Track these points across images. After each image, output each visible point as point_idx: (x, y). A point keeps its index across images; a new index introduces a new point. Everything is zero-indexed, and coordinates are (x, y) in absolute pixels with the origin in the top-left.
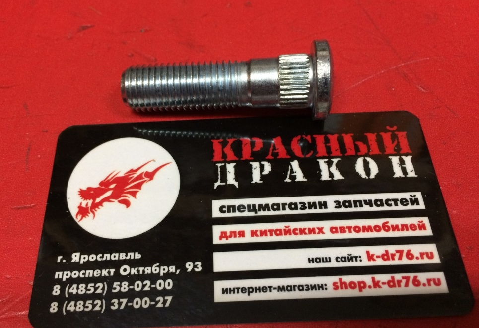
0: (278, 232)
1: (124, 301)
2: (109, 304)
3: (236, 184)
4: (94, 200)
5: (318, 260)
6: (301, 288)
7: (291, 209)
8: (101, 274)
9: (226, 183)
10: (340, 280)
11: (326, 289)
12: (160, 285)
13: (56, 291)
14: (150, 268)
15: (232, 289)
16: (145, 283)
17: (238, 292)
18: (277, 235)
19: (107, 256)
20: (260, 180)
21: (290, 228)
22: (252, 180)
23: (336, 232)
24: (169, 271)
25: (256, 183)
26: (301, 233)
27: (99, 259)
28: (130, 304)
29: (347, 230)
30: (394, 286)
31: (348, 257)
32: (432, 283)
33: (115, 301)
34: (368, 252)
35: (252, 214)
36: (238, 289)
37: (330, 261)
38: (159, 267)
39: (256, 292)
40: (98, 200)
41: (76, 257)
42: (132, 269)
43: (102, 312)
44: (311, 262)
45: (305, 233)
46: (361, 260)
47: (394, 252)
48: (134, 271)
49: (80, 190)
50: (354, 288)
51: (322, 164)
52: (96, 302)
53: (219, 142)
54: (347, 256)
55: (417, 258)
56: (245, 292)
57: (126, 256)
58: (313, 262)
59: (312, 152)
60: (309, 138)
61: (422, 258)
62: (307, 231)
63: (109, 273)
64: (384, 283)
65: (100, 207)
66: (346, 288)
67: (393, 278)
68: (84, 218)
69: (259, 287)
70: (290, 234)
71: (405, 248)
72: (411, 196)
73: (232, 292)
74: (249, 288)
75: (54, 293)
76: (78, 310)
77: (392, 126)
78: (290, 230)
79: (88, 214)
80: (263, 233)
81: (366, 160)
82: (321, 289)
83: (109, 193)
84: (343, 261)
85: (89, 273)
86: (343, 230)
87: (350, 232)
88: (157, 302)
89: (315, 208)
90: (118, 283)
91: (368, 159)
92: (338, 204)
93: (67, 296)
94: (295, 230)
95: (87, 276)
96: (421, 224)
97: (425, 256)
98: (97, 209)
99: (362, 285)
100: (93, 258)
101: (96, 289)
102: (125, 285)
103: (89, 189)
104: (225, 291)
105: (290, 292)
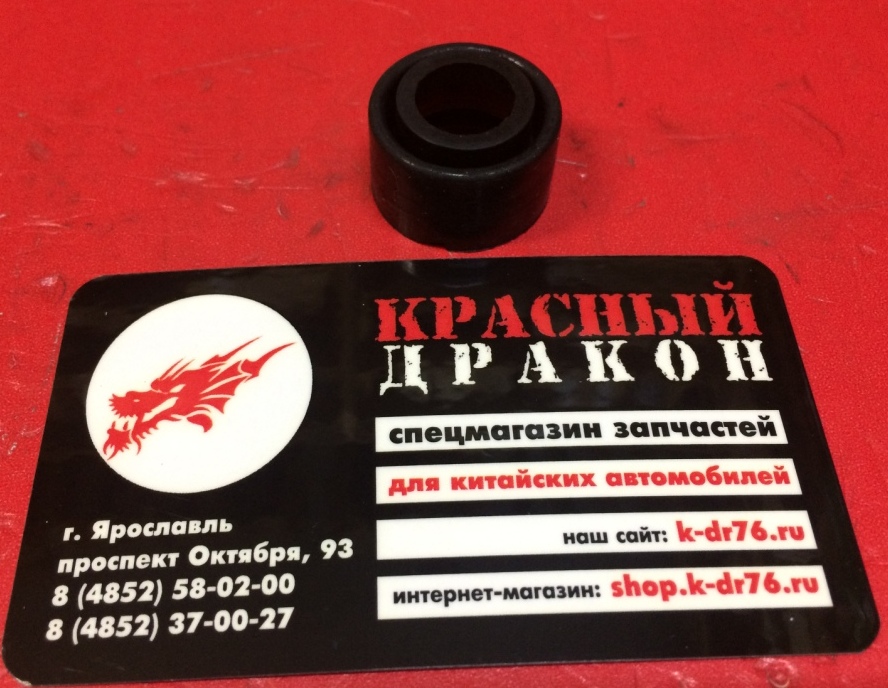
0: (505, 482)
1: (197, 616)
2: (166, 623)
3: (423, 386)
4: (140, 416)
5: (583, 538)
6: (549, 593)
7: (531, 436)
8: (151, 563)
9: (404, 384)
10: (626, 577)
11: (598, 595)
12: (269, 585)
13: (60, 596)
14: (249, 552)
15: (413, 594)
16: (239, 580)
17: (425, 600)
18: (502, 486)
19: (164, 527)
20: (470, 379)
21: (527, 474)
22: (455, 380)
23: (619, 483)
24: (287, 556)
25: (462, 384)
26: (550, 485)
27: (148, 533)
28: (208, 624)
29: (639, 479)
30: (729, 591)
31: (641, 533)
32: (801, 586)
33: (178, 617)
34: (679, 524)
35: (454, 446)
36: (425, 593)
37: (606, 541)
38: (268, 548)
39: (460, 599)
40: (148, 417)
41: (101, 529)
42: (214, 553)
43: (152, 638)
44: (570, 541)
45: (558, 485)
46: (665, 540)
47: (728, 524)
48: (217, 557)
49: (111, 397)
50: (652, 593)
51: (592, 351)
52: (138, 619)
53: (391, 305)
54: (637, 530)
55: (774, 538)
56: (439, 600)
57: (202, 526)
58: (573, 542)
59: (571, 327)
60: (565, 300)
61: (783, 537)
62: (561, 480)
63: (167, 561)
64: (710, 586)
65: (151, 430)
66: (638, 593)
67: (727, 575)
68: (119, 453)
69: (467, 591)
70: (529, 486)
71: (750, 517)
72: (761, 417)
73: (413, 600)
74: (446, 592)
75: (56, 602)
76: (103, 634)
77: (724, 282)
78: (527, 478)
79: (128, 445)
80: (476, 483)
81: (676, 346)
82: (588, 594)
83: (170, 403)
84: (631, 541)
85: (127, 562)
86: (631, 479)
87: (645, 483)
88: (263, 620)
89: (578, 435)
90: (185, 581)
91: (680, 344)
92: (622, 430)
93: (81, 607)
94: (539, 477)
95: (122, 567)
96: (780, 472)
97: (788, 534)
98: (145, 434)
99: (668, 588)
100: (135, 530)
101: (140, 592)
102: (199, 584)
103: (132, 395)
104: (399, 598)
105: (528, 600)
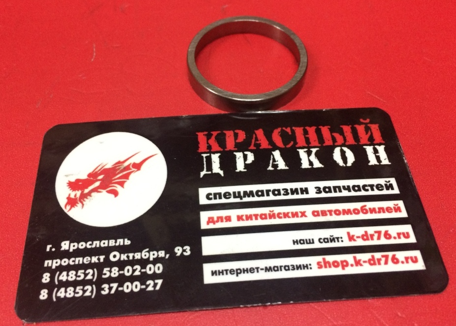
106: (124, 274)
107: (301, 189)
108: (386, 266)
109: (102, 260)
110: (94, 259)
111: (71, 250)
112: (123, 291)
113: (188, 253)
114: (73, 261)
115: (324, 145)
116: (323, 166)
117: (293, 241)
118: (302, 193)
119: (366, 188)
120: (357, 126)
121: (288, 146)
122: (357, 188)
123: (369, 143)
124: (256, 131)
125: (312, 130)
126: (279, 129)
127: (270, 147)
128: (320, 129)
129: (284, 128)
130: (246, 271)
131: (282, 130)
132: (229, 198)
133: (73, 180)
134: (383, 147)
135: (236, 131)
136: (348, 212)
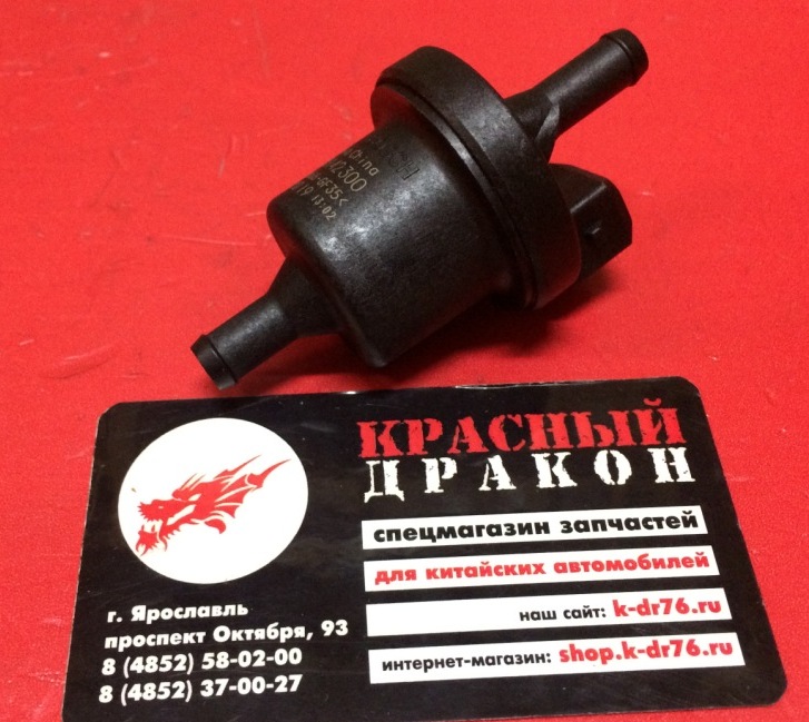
106: (237, 664)
107: (537, 525)
108: (677, 658)
109: (200, 640)
110: (188, 638)
111: (149, 622)
112: (236, 692)
113: (343, 631)
114: (153, 640)
115: (579, 446)
116: (575, 484)
117: (521, 614)
118: (538, 532)
119: (650, 523)
120: (637, 412)
121: (517, 448)
122: (632, 524)
123: (659, 443)
124: (461, 422)
125: (558, 420)
126: (502, 418)
127: (486, 450)
128: (573, 417)
129: (510, 416)
130: (441, 663)
131: (507, 419)
132: (414, 538)
133: (148, 501)
134: (682, 450)
135: (427, 421)
136: (616, 565)
